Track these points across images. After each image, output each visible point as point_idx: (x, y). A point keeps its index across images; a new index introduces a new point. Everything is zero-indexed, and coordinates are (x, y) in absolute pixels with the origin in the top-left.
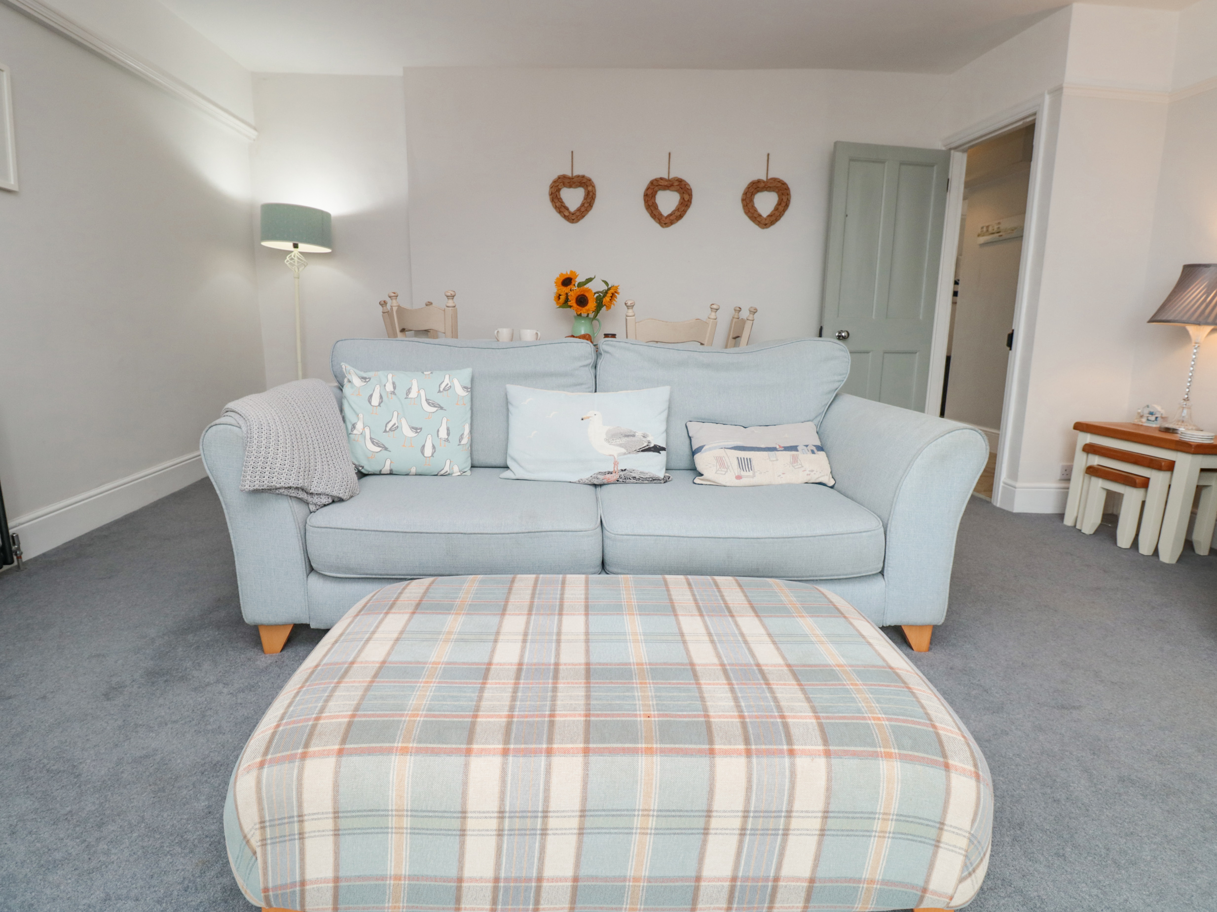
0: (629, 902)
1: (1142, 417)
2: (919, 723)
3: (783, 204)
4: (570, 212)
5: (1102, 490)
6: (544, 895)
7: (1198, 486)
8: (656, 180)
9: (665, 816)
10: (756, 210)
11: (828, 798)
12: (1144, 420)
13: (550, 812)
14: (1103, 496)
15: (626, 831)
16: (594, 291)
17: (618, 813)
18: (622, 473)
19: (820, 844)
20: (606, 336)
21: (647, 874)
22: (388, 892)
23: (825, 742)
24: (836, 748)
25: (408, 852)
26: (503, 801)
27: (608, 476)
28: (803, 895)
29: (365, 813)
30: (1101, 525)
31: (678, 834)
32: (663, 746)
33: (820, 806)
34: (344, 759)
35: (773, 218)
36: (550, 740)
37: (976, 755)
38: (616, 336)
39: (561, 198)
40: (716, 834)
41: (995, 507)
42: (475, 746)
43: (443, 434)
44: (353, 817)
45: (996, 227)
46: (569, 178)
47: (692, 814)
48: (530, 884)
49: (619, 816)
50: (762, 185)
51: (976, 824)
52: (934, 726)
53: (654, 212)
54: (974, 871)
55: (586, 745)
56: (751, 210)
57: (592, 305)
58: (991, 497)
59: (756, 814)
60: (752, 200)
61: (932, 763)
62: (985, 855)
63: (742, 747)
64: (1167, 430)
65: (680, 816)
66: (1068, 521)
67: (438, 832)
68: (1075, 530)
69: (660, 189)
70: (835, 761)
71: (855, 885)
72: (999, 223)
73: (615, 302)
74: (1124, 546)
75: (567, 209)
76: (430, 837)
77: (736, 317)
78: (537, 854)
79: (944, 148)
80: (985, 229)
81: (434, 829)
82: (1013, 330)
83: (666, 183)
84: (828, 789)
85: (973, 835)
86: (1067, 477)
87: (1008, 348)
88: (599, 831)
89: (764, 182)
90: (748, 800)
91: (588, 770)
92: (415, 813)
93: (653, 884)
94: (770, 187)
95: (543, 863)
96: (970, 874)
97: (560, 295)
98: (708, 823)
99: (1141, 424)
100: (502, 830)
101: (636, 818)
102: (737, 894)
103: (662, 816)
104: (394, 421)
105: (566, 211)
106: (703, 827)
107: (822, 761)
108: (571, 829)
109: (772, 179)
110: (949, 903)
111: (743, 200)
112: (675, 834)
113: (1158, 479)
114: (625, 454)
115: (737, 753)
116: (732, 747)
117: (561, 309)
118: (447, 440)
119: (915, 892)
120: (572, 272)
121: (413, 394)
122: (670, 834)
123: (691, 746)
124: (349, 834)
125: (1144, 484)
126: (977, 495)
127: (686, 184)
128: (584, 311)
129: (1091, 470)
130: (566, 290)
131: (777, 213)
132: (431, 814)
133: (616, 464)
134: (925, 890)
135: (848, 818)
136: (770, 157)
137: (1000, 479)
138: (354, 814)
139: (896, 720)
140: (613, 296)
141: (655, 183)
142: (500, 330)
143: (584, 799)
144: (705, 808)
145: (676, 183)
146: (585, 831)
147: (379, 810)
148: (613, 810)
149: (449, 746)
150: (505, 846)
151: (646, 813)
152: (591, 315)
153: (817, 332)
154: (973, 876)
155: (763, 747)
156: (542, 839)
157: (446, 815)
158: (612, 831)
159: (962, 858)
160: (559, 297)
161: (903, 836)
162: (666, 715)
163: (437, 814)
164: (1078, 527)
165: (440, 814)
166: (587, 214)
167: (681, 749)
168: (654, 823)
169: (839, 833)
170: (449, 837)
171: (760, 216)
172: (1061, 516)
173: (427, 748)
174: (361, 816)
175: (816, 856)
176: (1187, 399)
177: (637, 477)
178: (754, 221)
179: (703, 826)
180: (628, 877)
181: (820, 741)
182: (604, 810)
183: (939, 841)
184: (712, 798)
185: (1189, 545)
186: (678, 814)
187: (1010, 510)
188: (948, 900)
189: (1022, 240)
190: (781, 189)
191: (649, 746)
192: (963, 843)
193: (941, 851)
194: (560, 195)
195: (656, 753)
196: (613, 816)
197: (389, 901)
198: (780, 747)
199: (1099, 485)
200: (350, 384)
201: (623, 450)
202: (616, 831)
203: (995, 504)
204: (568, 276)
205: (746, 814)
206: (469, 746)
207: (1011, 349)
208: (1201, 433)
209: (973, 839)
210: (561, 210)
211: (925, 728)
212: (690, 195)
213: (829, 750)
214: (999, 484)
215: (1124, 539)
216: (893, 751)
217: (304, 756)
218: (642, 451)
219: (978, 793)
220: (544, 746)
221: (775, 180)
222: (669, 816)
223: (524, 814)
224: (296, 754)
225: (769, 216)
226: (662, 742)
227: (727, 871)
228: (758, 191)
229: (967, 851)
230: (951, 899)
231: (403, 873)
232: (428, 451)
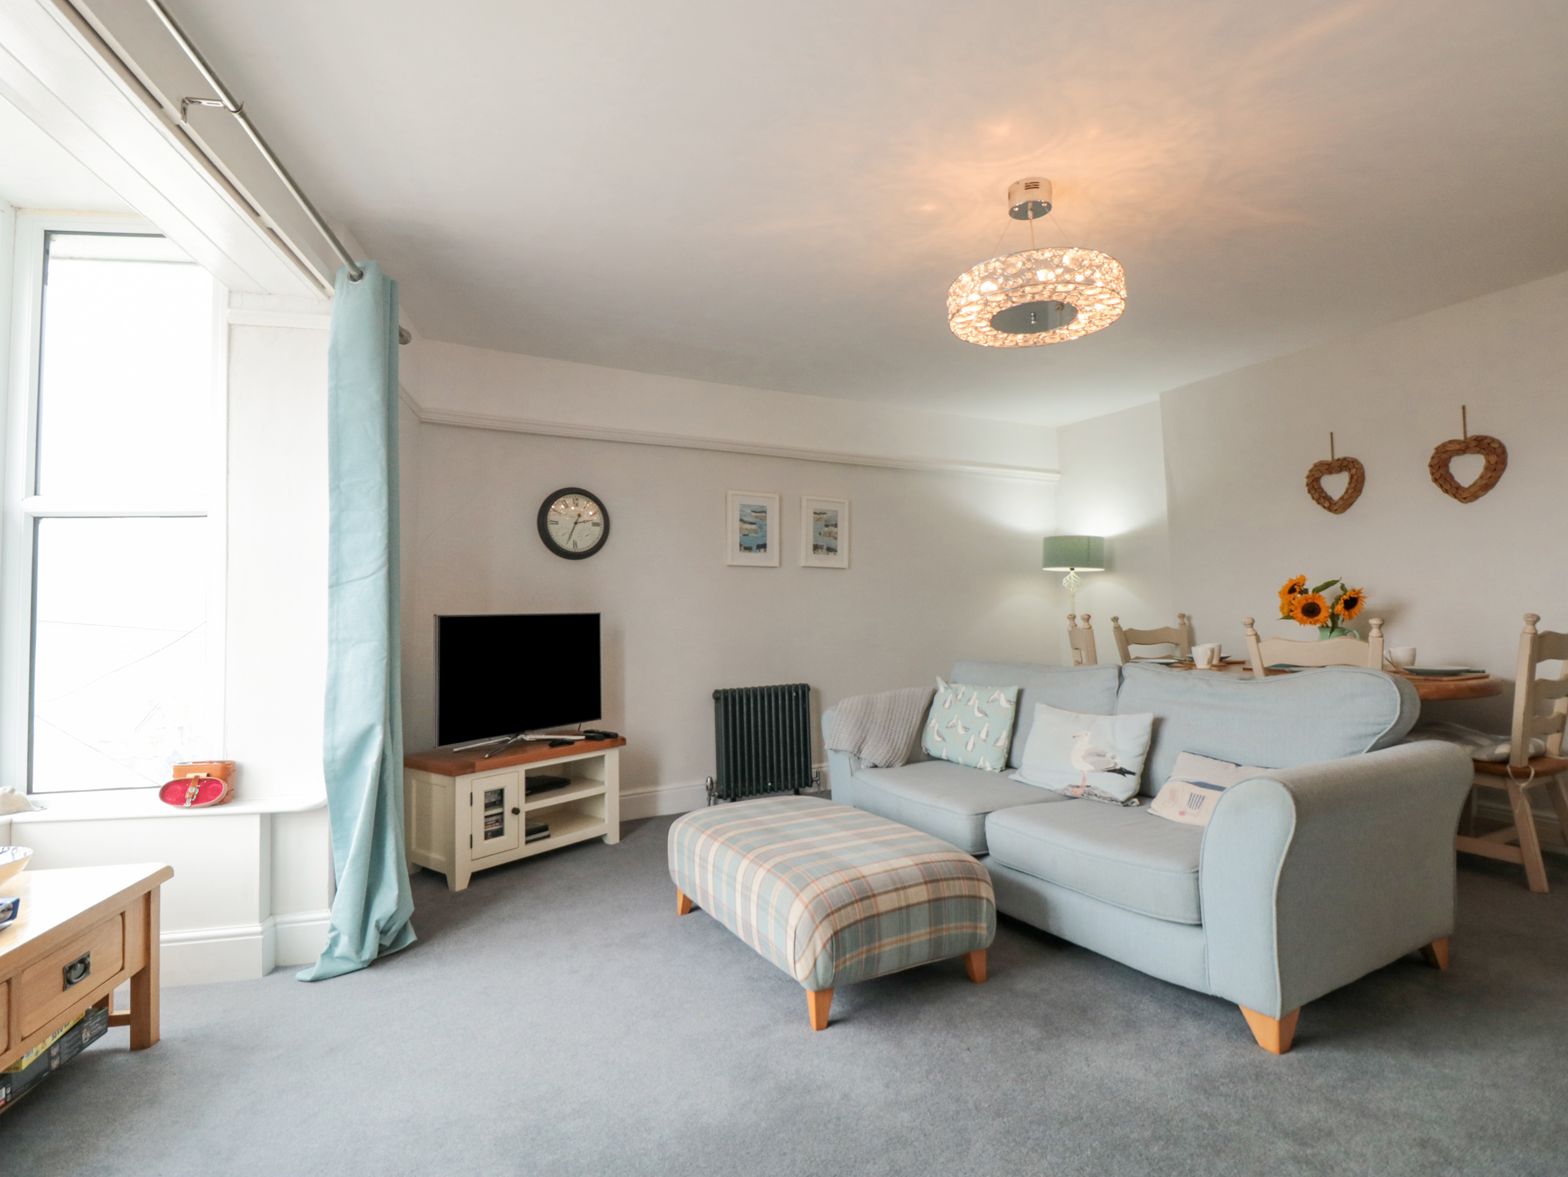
4: (1332, 502)
8: (1444, 445)
18: (1087, 789)
27: (1076, 789)
39: (1322, 489)
43: (983, 735)
46: (1330, 463)
53: (1449, 486)
57: (1324, 614)
69: (1452, 455)
75: (1330, 498)
97: (1284, 605)
104: (954, 721)
105: (1326, 499)
114: (1093, 771)
118: (985, 741)
121: (971, 703)
130: (1292, 598)
133: (1084, 779)
140: (1348, 603)
141: (1443, 449)
145: (1478, 443)
160: (1282, 607)
166: (1353, 501)
177: (1098, 795)
194: (1319, 484)
201: (1092, 768)
204: (1296, 583)
210: (1320, 501)
218: (1109, 771)
232: (970, 747)
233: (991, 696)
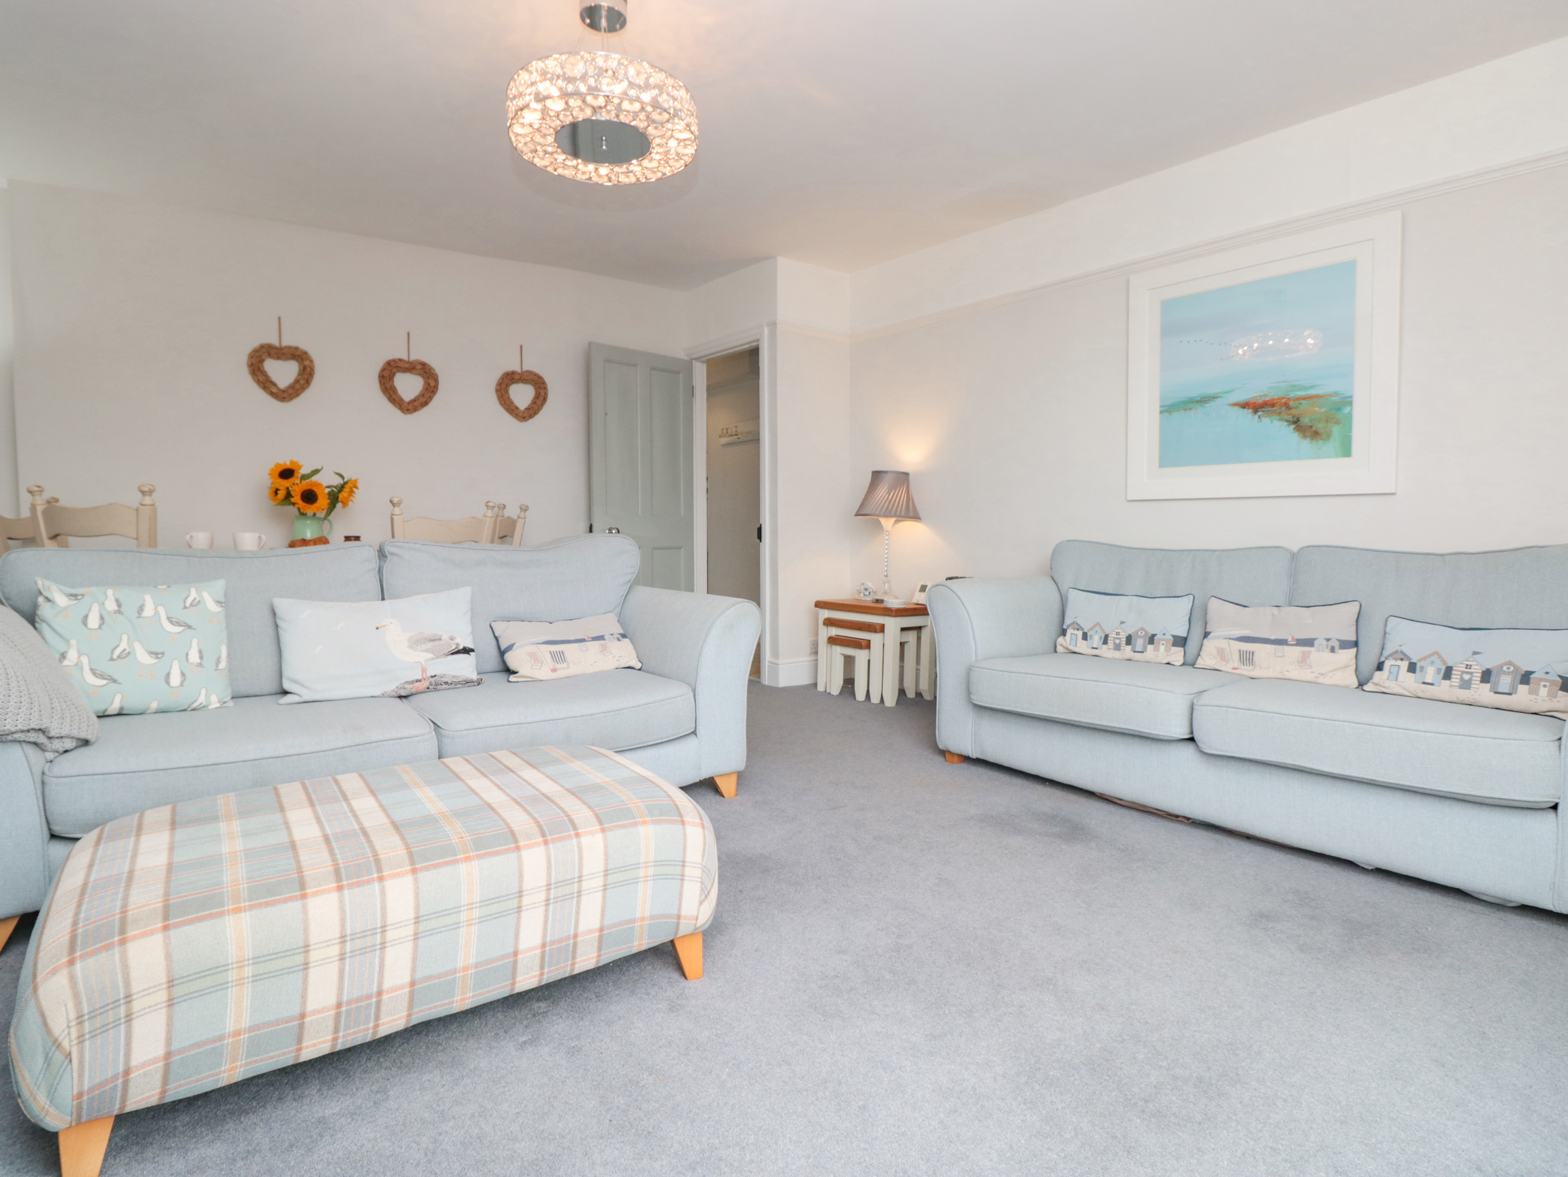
0: (459, 993)
1: (860, 592)
2: (663, 800)
3: (541, 398)
4: (279, 389)
5: (840, 655)
6: (383, 1009)
7: (901, 643)
8: (394, 361)
9: (486, 905)
10: (512, 403)
11: (606, 860)
12: (862, 595)
13: (387, 926)
14: (841, 660)
15: (454, 926)
16: (325, 484)
17: (447, 912)
18: (432, 680)
19: (604, 897)
20: (348, 539)
21: (474, 962)
22: (225, 1052)
23: (600, 823)
24: (608, 825)
25: (249, 1002)
26: (344, 927)
27: (417, 684)
28: (596, 944)
29: (203, 974)
30: (843, 687)
31: (498, 917)
32: (478, 853)
33: (601, 868)
34: (172, 933)
35: (531, 412)
36: (379, 870)
37: (701, 813)
38: (361, 539)
39: (265, 371)
40: (527, 909)
41: (764, 685)
42: (308, 891)
43: (194, 657)
44: (190, 981)
45: (734, 430)
46: (276, 348)
47: (508, 898)
48: (371, 1001)
49: (448, 914)
50: (517, 377)
51: (705, 858)
52: (673, 801)
53: (394, 396)
54: (708, 894)
55: (412, 867)
56: (507, 402)
57: (323, 501)
58: (760, 678)
59: (556, 885)
60: (507, 392)
61: (673, 822)
62: (714, 880)
63: (541, 839)
64: (877, 601)
65: (498, 902)
66: (821, 688)
67: (281, 972)
68: (827, 694)
69: (398, 371)
70: (608, 834)
71: (632, 925)
72: (736, 427)
73: (353, 499)
74: (861, 700)
75: (275, 385)
76: (272, 979)
77: (500, 514)
78: (377, 969)
79: (686, 358)
80: (725, 431)
81: (276, 971)
82: (761, 525)
83: (407, 366)
84: (606, 854)
85: (704, 866)
86: (815, 652)
87: (759, 541)
88: (432, 932)
89: (519, 374)
90: (549, 875)
91: (418, 884)
92: (257, 960)
93: (480, 969)
94: (526, 380)
95: (382, 976)
96: (706, 897)
97: (277, 490)
98: (520, 902)
99: (860, 598)
100: (345, 954)
101: (462, 913)
102: (547, 958)
103: (483, 906)
105: (274, 387)
106: (518, 891)
107: (600, 836)
108: (407, 937)
109: (527, 371)
110: (696, 924)
111: (497, 391)
112: (495, 918)
113: (875, 638)
114: (433, 659)
115: (538, 844)
116: (533, 841)
117: (280, 507)
118: (200, 665)
119: (672, 920)
120: (292, 462)
121: (148, 612)
122: (490, 920)
123: (500, 848)
124: (185, 1001)
125: (867, 645)
126: (753, 678)
127: (431, 369)
128: (310, 510)
129: (831, 639)
130: (284, 484)
131: (535, 407)
132: (273, 957)
134: (679, 917)
135: (622, 871)
136: (523, 348)
137: (765, 659)
138: (190, 978)
139: (648, 801)
140: (351, 492)
141: (392, 364)
142: (194, 534)
143: (417, 907)
144: (517, 890)
145: (419, 367)
146: (419, 936)
147: (218, 967)
148: (443, 911)
149: (283, 897)
150: (347, 968)
151: (470, 907)
152: (321, 514)
153: (587, 527)
154: (708, 897)
155: (556, 836)
156: (381, 953)
157: (288, 953)
158: (443, 929)
159: (699, 884)
160: (276, 492)
161: (660, 877)
162: (476, 834)
163: (279, 955)
164: (828, 691)
165: (283, 954)
166: (302, 392)
167: (494, 852)
168: (477, 913)
169: (617, 885)
170: (291, 975)
171: (517, 408)
172: (815, 685)
173: (260, 903)
174: (199, 978)
175: (602, 908)
176: (886, 576)
177: (449, 682)
178: (510, 413)
179: (516, 906)
180: (458, 969)
181: (596, 823)
182: (435, 913)
183: (683, 875)
184: (522, 881)
185: (902, 692)
186: (496, 900)
187: (776, 686)
188: (695, 922)
189: (759, 443)
190: (538, 383)
191: (467, 855)
192: (698, 873)
193: (686, 883)
194: (263, 367)
195: (474, 858)
196: (443, 916)
197: (226, 1062)
198: (569, 833)
199: (839, 651)
200: (49, 604)
201: (430, 656)
202: (446, 929)
203: (763, 683)
204: (286, 467)
205: (549, 887)
206: (303, 892)
207: (761, 541)
208: (897, 601)
209: (705, 869)
210: (266, 385)
211: (667, 802)
212: (436, 380)
213: (604, 828)
214: (765, 664)
215: (860, 695)
216: (647, 819)
217: (123, 942)
218: (452, 654)
219: (704, 836)
220: (375, 876)
221: (530, 373)
222: (489, 904)
223: (364, 934)
224: (113, 942)
225: (526, 409)
226: (476, 851)
227: (537, 940)
228: (513, 383)
229: (701, 878)
230: (697, 919)
231: (243, 1026)
232: (175, 680)
233: (187, 598)
